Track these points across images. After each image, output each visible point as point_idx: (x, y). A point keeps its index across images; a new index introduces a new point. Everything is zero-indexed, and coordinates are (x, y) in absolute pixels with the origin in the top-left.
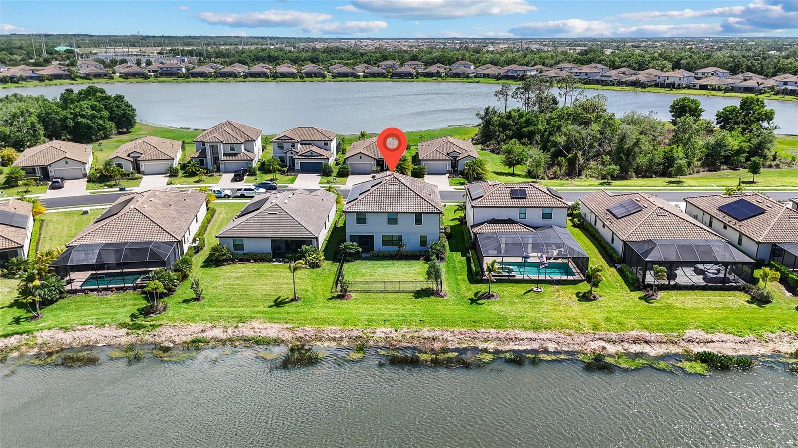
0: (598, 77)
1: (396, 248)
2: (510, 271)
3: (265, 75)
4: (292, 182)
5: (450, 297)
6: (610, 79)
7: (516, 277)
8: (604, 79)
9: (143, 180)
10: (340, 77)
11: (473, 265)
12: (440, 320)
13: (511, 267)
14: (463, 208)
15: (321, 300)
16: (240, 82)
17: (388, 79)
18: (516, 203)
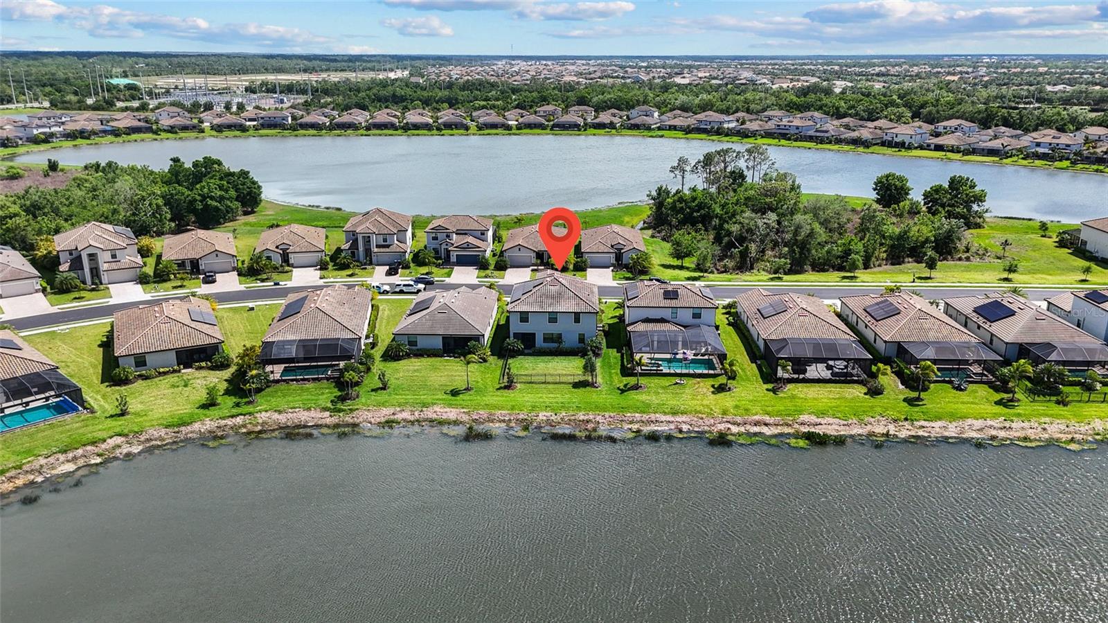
0: (811, 133)
1: (556, 345)
2: (659, 365)
3: (392, 126)
4: (449, 275)
5: (604, 388)
6: (826, 135)
7: (664, 371)
8: (818, 134)
9: (294, 273)
10: (487, 128)
11: (625, 360)
12: (593, 406)
13: (660, 363)
14: (621, 306)
15: (491, 389)
16: (362, 135)
17: (548, 131)
18: (668, 303)
